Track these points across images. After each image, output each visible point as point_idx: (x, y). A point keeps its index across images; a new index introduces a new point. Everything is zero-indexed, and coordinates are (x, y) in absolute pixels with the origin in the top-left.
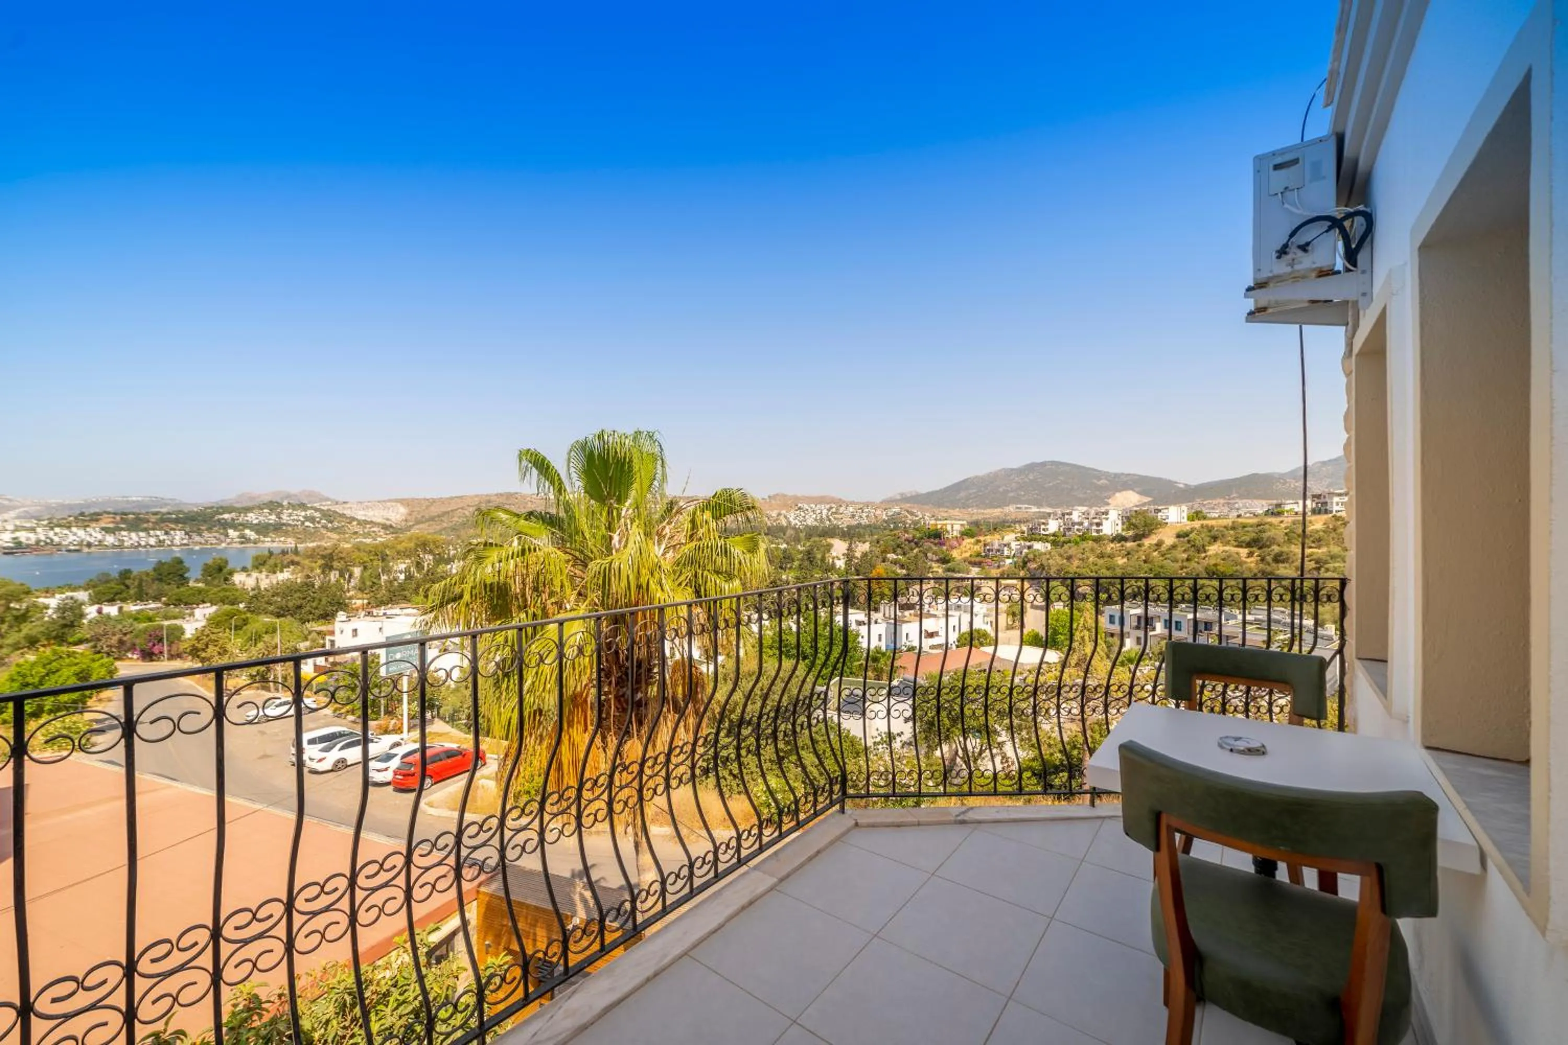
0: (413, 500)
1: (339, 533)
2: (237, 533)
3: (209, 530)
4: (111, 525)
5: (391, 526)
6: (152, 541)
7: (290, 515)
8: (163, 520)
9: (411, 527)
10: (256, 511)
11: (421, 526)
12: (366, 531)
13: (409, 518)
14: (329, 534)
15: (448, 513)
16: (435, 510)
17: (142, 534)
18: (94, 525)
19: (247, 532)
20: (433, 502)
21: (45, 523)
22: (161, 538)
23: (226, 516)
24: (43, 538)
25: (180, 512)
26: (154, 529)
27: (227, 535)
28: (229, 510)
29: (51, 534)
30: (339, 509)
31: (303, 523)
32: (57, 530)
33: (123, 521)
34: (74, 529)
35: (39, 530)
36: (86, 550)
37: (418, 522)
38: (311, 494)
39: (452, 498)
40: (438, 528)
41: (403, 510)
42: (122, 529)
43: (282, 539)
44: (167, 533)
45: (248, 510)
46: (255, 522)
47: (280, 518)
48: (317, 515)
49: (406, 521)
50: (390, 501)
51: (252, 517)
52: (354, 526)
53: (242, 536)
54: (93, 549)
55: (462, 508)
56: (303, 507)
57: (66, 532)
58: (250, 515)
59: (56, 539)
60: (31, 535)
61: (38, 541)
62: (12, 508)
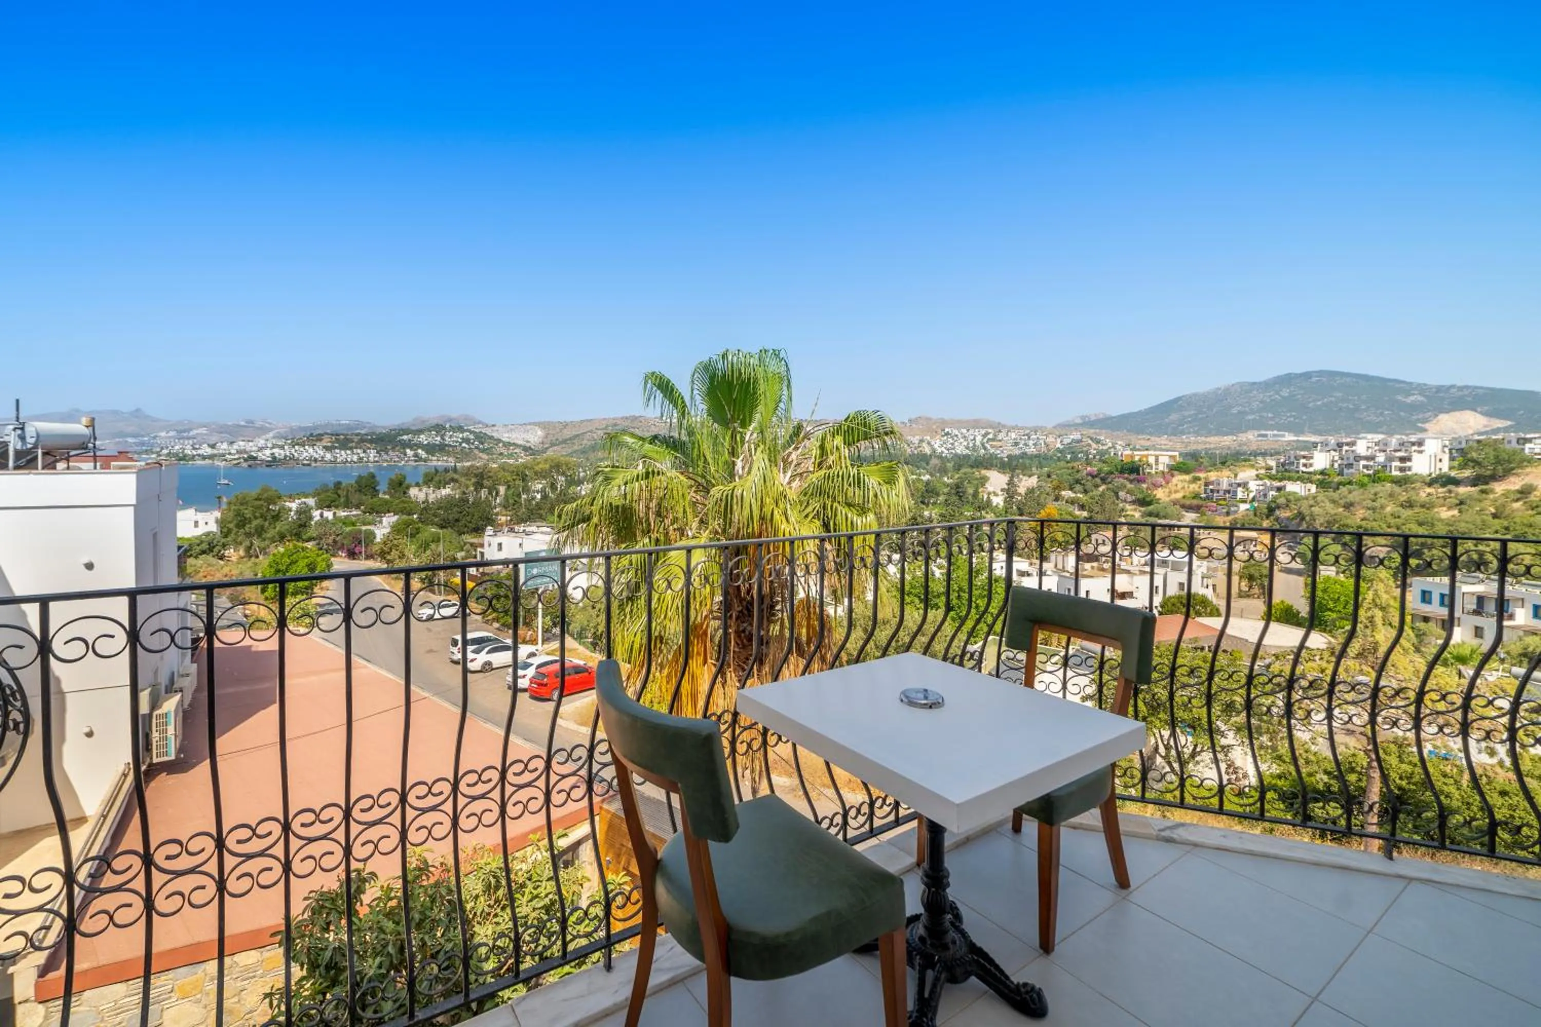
0: (549, 423)
1: (488, 454)
2: (412, 453)
3: (393, 449)
4: (329, 444)
5: (530, 448)
6: (355, 458)
7: (451, 437)
8: (362, 441)
9: (547, 448)
10: (426, 433)
11: (555, 448)
12: (510, 452)
13: (545, 440)
14: (481, 454)
15: (578, 436)
16: (567, 433)
17: (349, 452)
18: (318, 444)
19: (420, 451)
20: (565, 425)
21: (289, 442)
22: (362, 455)
23: (405, 437)
24: (288, 454)
25: (374, 433)
26: (356, 448)
27: (405, 455)
28: (406, 432)
29: (293, 451)
30: (488, 431)
31: (461, 444)
32: (297, 447)
33: (337, 440)
34: (307, 447)
35: (286, 447)
36: (313, 464)
37: (552, 445)
38: (467, 418)
39: (582, 421)
40: (570, 451)
41: (540, 433)
42: (336, 448)
43: (445, 458)
44: (364, 452)
45: (420, 432)
46: (426, 442)
47: (444, 439)
48: (472, 437)
49: (543, 443)
50: (530, 424)
51: (423, 439)
52: (500, 448)
53: (416, 455)
54: (318, 464)
55: (591, 431)
56: (461, 429)
57: (302, 449)
58: (422, 436)
59: (296, 454)
60: (282, 452)
61: (286, 456)
62: (271, 430)
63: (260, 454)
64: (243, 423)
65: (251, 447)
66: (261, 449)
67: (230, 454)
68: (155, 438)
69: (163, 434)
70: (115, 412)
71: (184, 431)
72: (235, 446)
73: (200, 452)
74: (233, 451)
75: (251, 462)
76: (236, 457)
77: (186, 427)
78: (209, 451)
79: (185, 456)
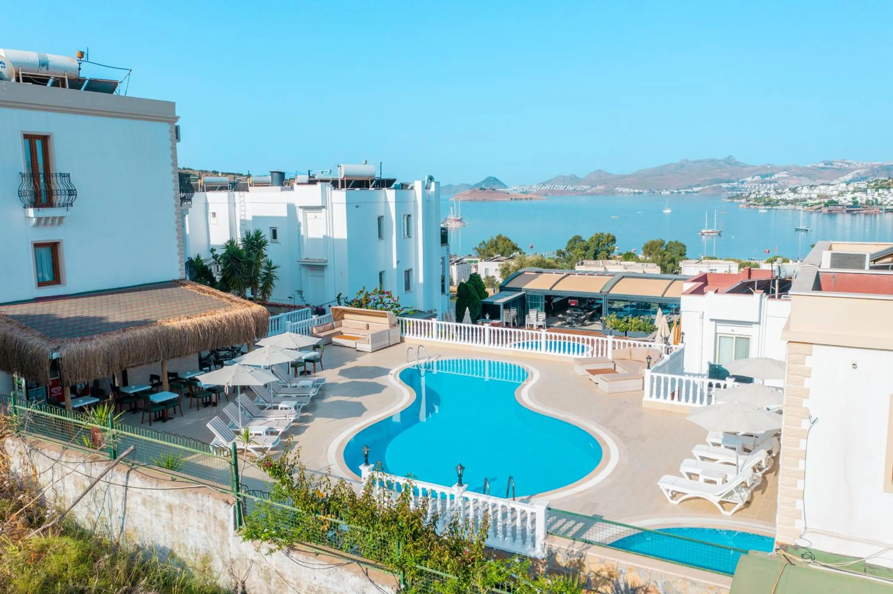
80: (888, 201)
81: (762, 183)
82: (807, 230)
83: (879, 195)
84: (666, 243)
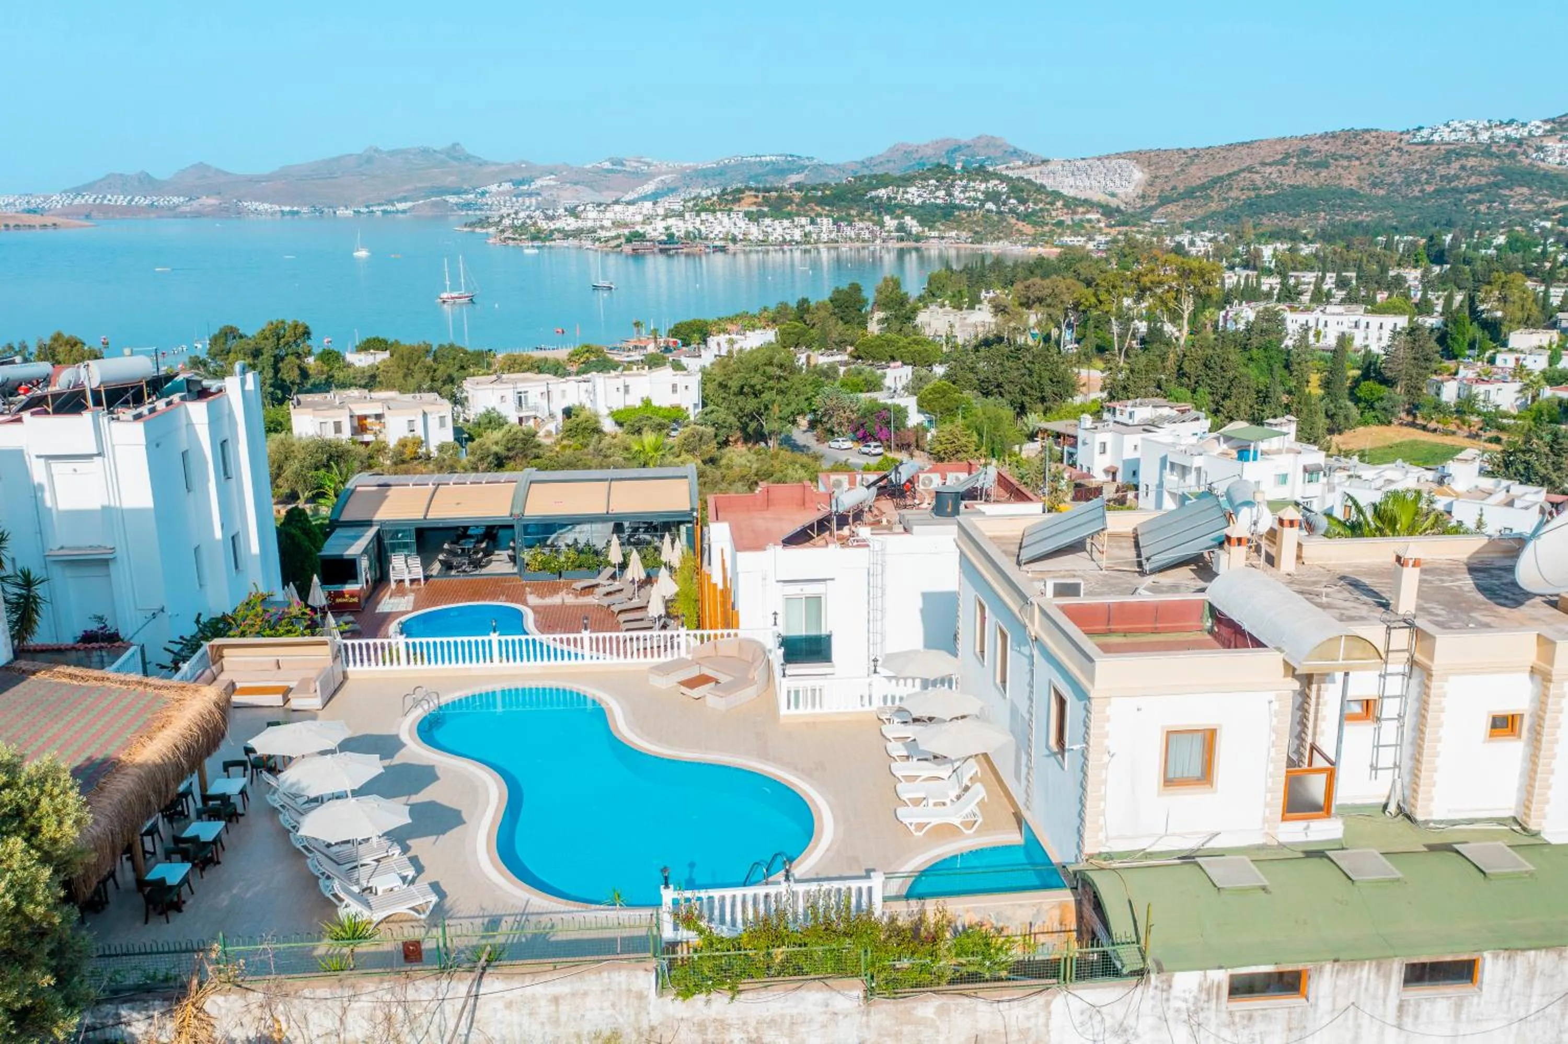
0: (1158, 153)
1: (1035, 224)
2: (896, 222)
3: (861, 215)
4: (754, 209)
5: (1118, 210)
6: (797, 235)
7: (965, 189)
8: (806, 200)
9: (1152, 209)
10: (918, 182)
11: (1171, 208)
12: (1077, 218)
13: (1150, 191)
14: (1020, 224)
15: (1220, 179)
16: (1197, 175)
17: (786, 223)
18: (736, 208)
19: (908, 219)
20: (1194, 156)
21: (690, 204)
22: (808, 228)
23: (882, 192)
24: (691, 229)
25: (826, 185)
26: (799, 215)
27: (882, 226)
28: (883, 181)
29: (698, 221)
30: (1032, 174)
31: (982, 205)
32: (703, 215)
33: (766, 201)
34: (719, 214)
35: (687, 215)
36: (731, 246)
37: (1164, 201)
38: (991, 142)
39: (1231, 147)
40: (1200, 212)
41: (1139, 175)
42: (765, 215)
43: (953, 234)
44: (813, 222)
45: (906, 181)
46: (918, 201)
47: (949, 194)
48: (1003, 187)
49: (1143, 197)
50: (1119, 156)
51: (914, 194)
52: (1059, 213)
53: (901, 228)
54: (739, 245)
55: (1250, 169)
56: (982, 173)
57: (711, 218)
58: (912, 190)
59: (703, 228)
60: (681, 223)
61: (688, 233)
62: (651, 176)
63: (649, 229)
64: (607, 165)
65: (631, 213)
66: (648, 220)
67: (602, 227)
68: (483, 194)
69: (494, 188)
70: (425, 152)
71: (522, 182)
72: (609, 215)
73: (559, 224)
74: (607, 223)
75: (636, 244)
76: (613, 233)
77: (526, 175)
78: (571, 224)
79: (539, 231)
80: (716, 232)
81: (517, 196)
82: (610, 288)
83: (702, 222)
84: (435, 348)
